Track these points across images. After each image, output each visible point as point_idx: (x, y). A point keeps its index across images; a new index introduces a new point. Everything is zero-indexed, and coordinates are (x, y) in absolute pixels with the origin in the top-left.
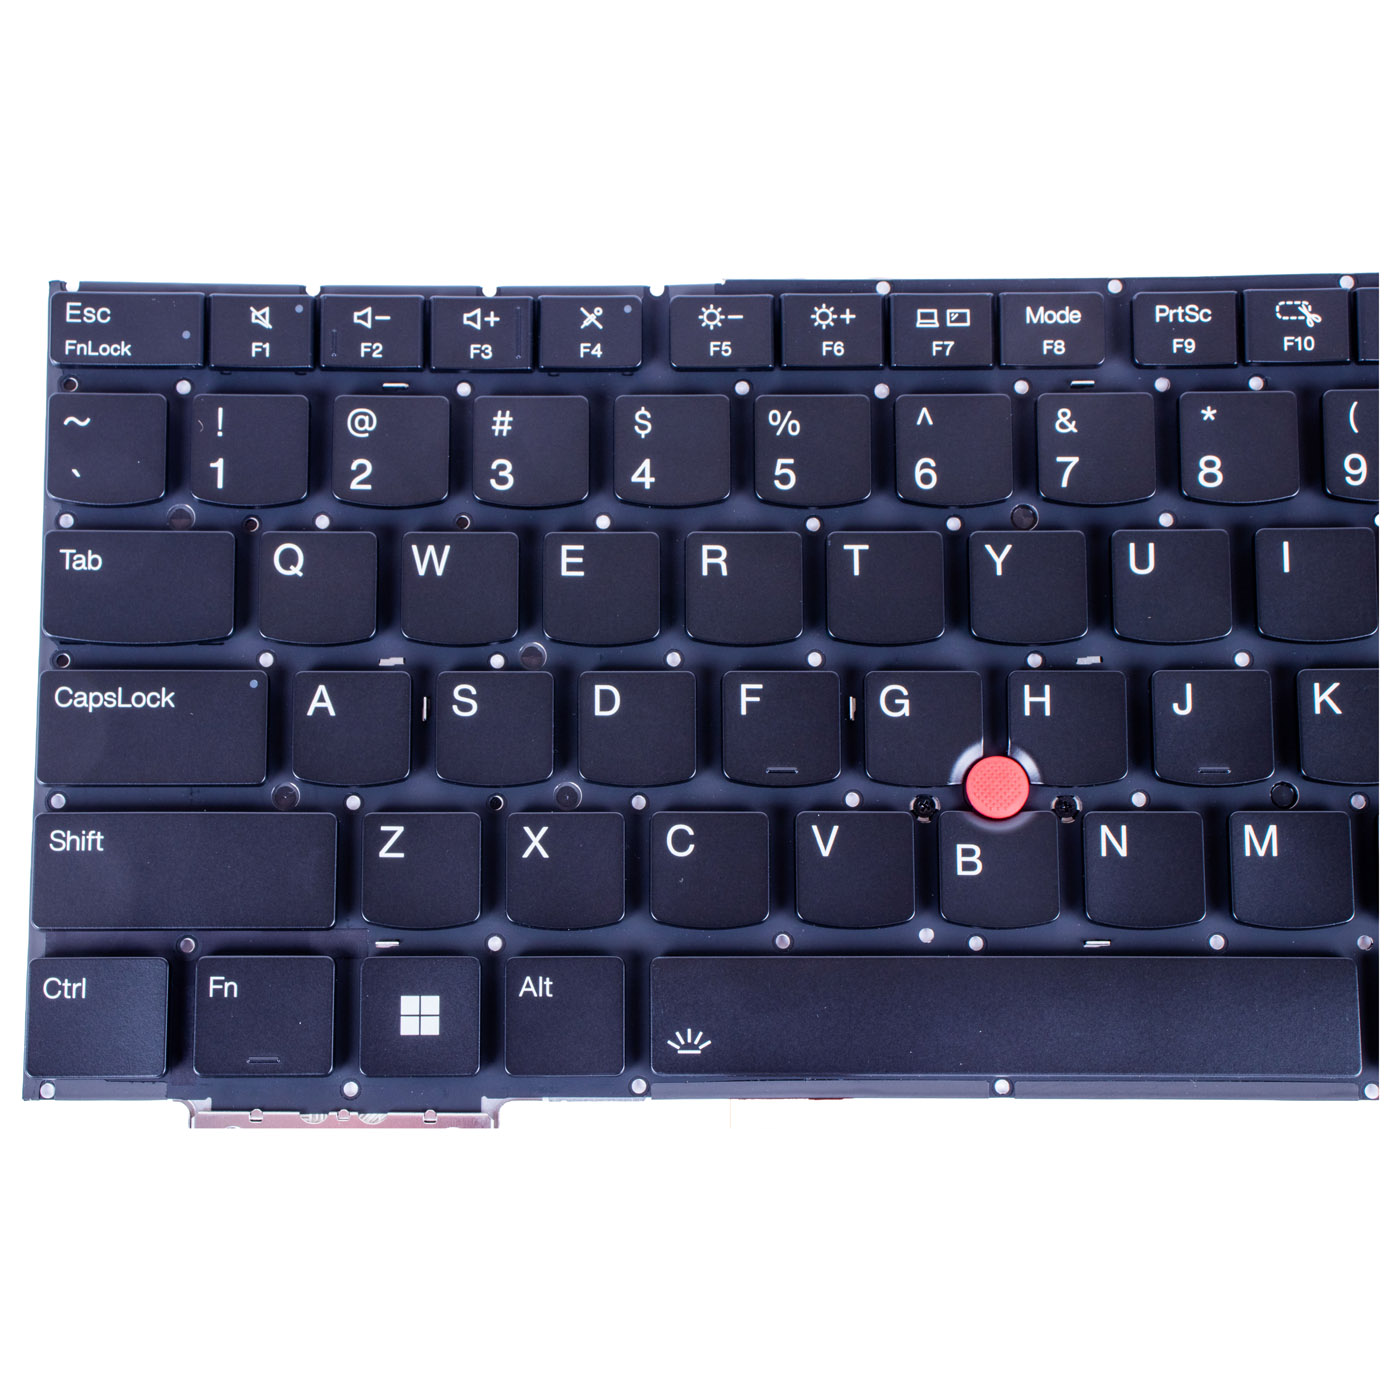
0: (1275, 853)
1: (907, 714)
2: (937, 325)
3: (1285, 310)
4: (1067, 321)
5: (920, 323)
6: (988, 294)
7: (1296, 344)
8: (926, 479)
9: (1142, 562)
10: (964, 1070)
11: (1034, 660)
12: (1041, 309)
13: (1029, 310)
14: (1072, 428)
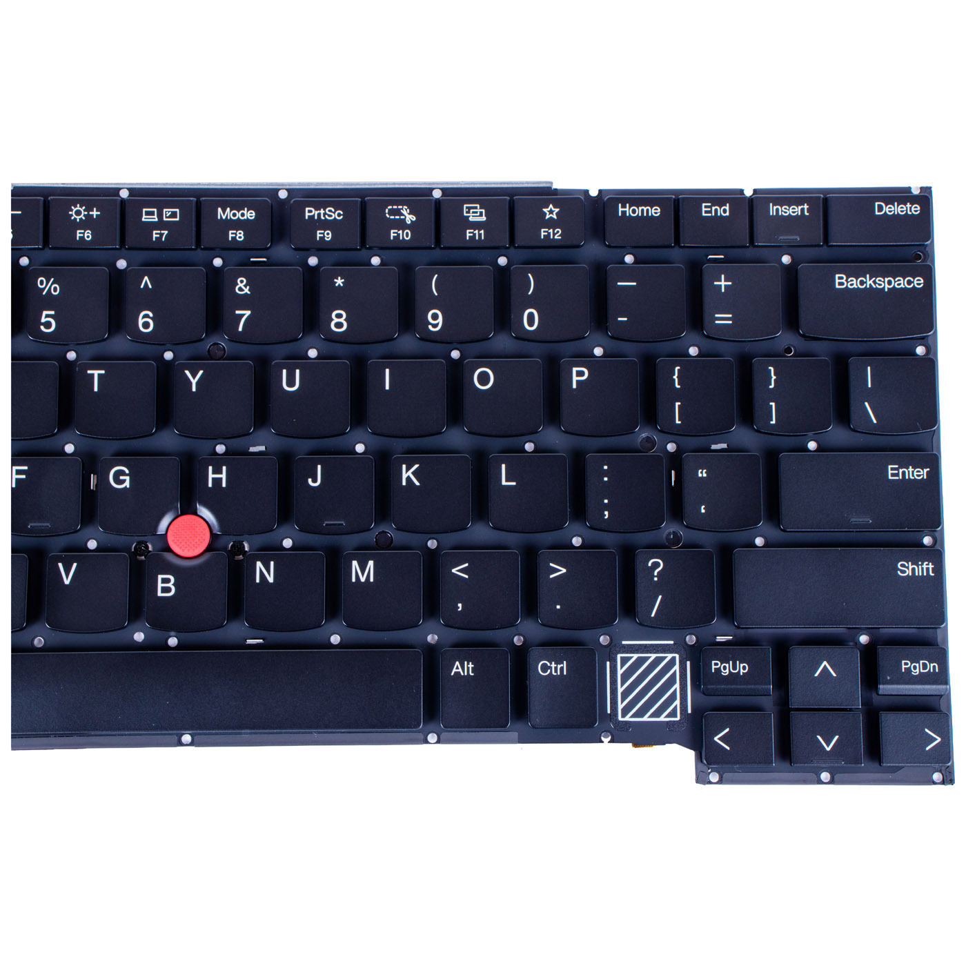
0: (372, 580)
1: (128, 487)
2: (157, 220)
3: (392, 212)
4: (245, 217)
5: (144, 218)
6: (192, 199)
7: (399, 235)
8: (146, 325)
9: (291, 382)
10: (156, 728)
11: (220, 449)
12: (228, 209)
13: (220, 210)
14: (247, 290)
